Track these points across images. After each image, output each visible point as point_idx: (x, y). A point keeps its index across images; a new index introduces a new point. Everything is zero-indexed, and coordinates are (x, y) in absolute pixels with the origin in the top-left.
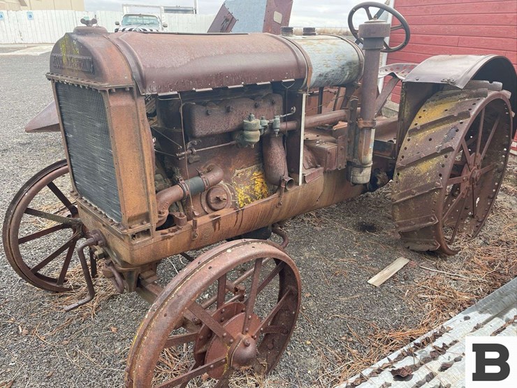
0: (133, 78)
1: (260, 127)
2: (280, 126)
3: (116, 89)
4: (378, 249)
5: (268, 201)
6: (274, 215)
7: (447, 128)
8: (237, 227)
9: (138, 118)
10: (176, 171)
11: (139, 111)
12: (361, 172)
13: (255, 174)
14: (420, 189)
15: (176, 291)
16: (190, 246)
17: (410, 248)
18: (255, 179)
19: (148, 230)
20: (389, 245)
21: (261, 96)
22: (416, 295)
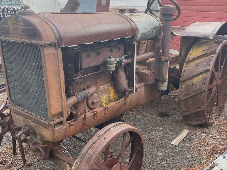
0: (56, 38)
1: (115, 62)
2: (125, 61)
3: (48, 44)
4: (172, 126)
5: (119, 102)
6: (122, 110)
7: (205, 60)
8: (104, 117)
9: (58, 59)
10: (70, 88)
11: (59, 56)
12: (163, 85)
13: (110, 88)
14: (194, 92)
15: (88, 153)
16: (82, 129)
17: (189, 124)
18: (110, 91)
19: (62, 121)
20: (177, 123)
21: (112, 45)
22: (197, 148)
